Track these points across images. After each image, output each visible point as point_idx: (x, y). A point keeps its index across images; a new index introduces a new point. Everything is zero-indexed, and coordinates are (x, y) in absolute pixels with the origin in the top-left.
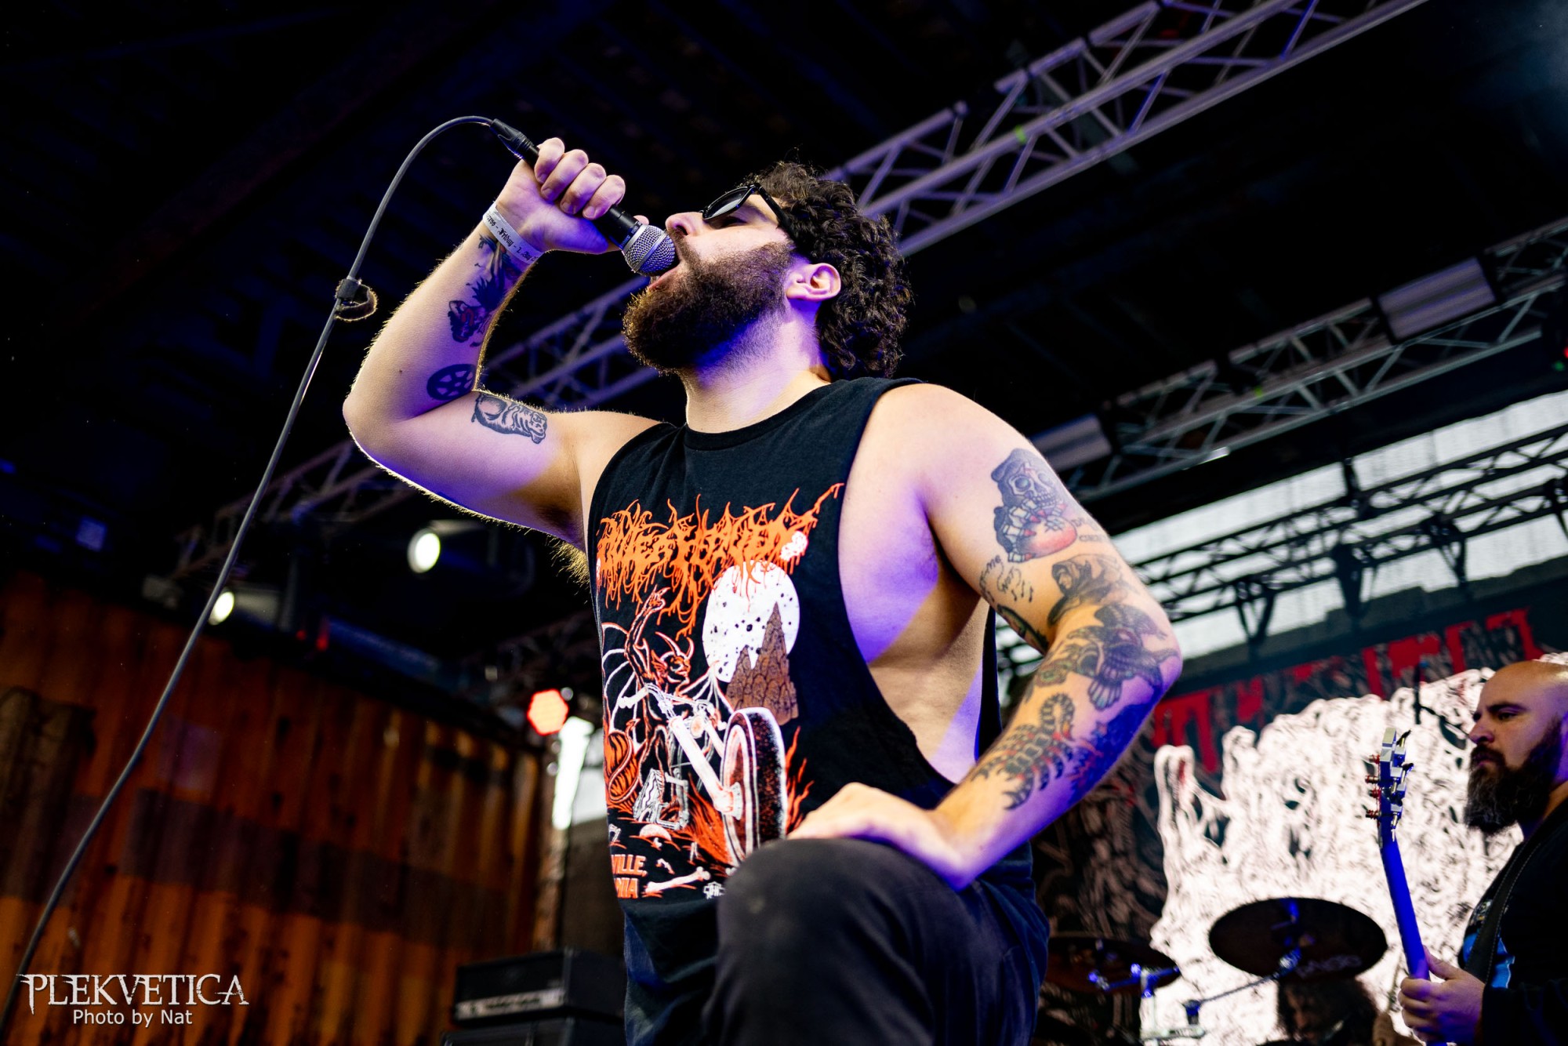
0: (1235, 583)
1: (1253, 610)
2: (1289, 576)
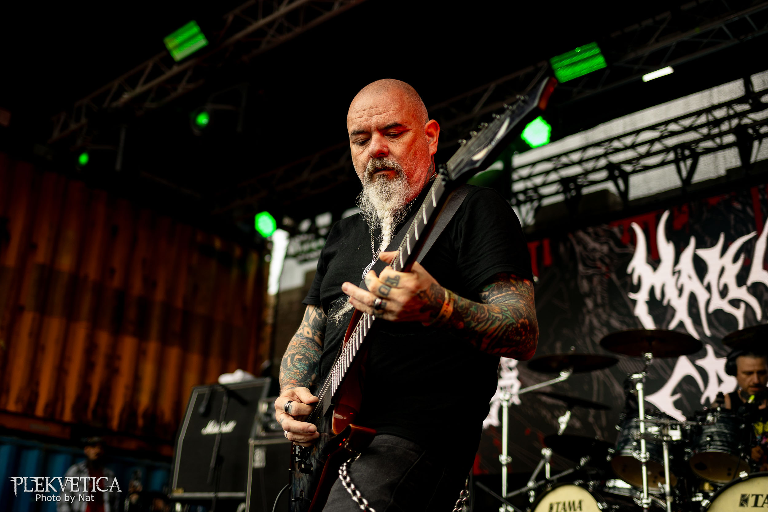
0: (674, 148)
1: (685, 165)
2: (709, 144)
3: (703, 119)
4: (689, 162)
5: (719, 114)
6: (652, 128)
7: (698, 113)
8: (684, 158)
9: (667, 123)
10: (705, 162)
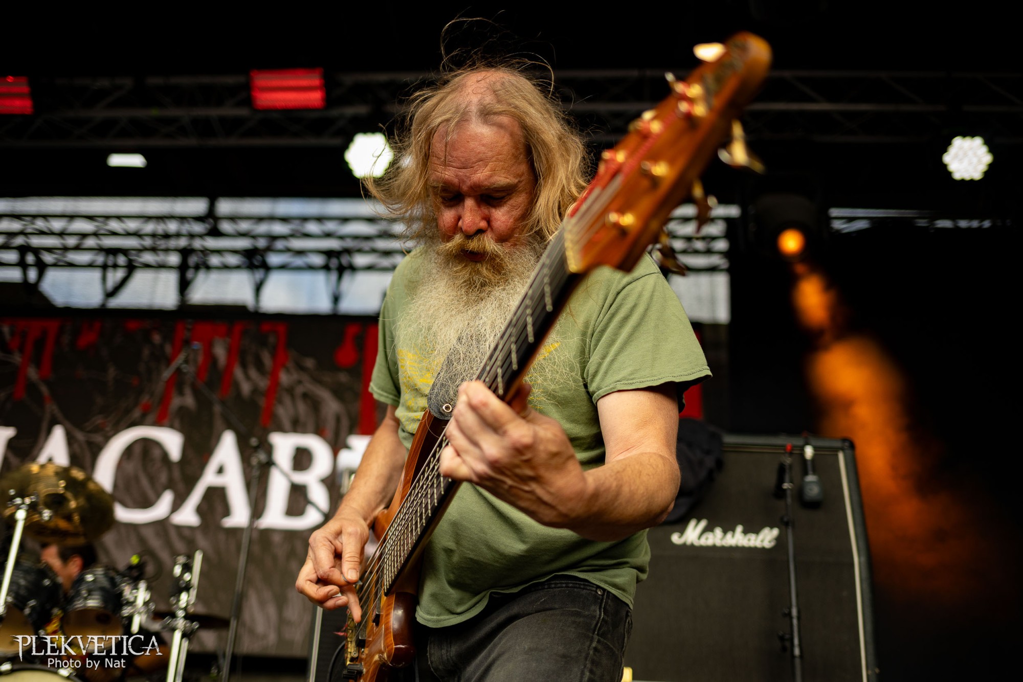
0: (108, 251)
1: (115, 275)
3: (149, 227)
4: (120, 274)
5: (172, 227)
6: (91, 218)
7: (148, 218)
8: (115, 266)
9: (107, 217)
10: (140, 279)
